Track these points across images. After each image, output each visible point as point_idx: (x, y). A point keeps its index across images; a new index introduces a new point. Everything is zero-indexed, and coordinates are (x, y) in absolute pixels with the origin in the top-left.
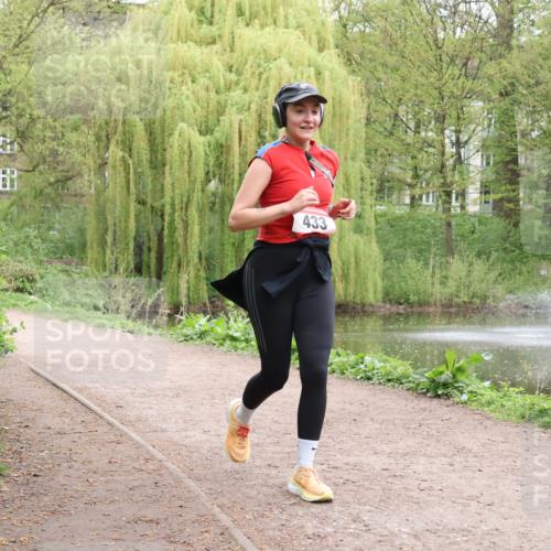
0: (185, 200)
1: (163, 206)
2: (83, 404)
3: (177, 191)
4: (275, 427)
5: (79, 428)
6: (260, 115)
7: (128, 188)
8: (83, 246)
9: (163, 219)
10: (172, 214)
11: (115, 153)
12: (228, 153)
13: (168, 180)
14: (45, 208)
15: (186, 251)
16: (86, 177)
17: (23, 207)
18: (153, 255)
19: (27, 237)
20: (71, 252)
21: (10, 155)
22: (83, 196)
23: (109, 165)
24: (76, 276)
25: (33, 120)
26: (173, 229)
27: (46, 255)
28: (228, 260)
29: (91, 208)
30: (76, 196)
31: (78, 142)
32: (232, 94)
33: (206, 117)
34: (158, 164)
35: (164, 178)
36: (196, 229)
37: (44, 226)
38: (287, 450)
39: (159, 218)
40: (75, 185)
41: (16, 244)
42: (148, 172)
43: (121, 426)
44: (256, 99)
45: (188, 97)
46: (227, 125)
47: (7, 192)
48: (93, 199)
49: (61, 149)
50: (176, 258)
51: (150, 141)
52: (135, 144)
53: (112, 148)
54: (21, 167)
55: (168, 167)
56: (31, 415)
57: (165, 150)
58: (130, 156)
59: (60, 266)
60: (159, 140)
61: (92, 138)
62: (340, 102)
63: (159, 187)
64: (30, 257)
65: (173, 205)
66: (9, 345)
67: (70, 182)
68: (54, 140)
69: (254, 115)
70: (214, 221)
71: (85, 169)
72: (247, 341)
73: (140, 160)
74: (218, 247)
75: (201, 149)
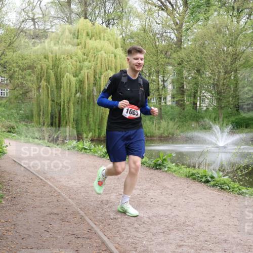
0: (68, 100)
1: (60, 102)
2: (31, 172)
3: (65, 97)
5: (30, 181)
6: (95, 71)
7: (48, 96)
8: (32, 116)
9: (60, 107)
10: (64, 105)
11: (43, 83)
12: (83, 83)
14: (18, 103)
15: (69, 118)
16: (33, 92)
17: (11, 102)
18: (57, 119)
19: (12, 113)
20: (28, 118)
21: (6, 84)
22: (32, 98)
23: (41, 88)
24: (29, 127)
25: (14, 72)
26: (64, 110)
27: (19, 119)
28: (83, 121)
29: (35, 103)
30: (29, 98)
31: (30, 80)
32: (85, 63)
33: (76, 71)
34: (59, 87)
35: (61, 92)
36: (72, 110)
37: (18, 109)
39: (59, 106)
40: (29, 95)
41: (8, 115)
42: (55, 90)
43: (46, 181)
44: (93, 65)
45: (69, 64)
46: (83, 74)
47: (5, 97)
48: (36, 100)
49: (24, 82)
50: (65, 120)
51: (56, 79)
52: (50, 80)
53: (42, 82)
54: (10, 88)
55: (62, 89)
56: (12, 176)
57: (61, 82)
58: (49, 84)
59: (24, 123)
60: (59, 79)
61: (35, 78)
62: (123, 66)
63: (59, 95)
64: (13, 120)
65: (64, 101)
66: (5, 152)
67: (27, 94)
68: (22, 79)
69: (93, 71)
70: (78, 107)
71: (33, 89)
72: (90, 150)
73: (52, 86)
74: (80, 116)
75: (74, 82)
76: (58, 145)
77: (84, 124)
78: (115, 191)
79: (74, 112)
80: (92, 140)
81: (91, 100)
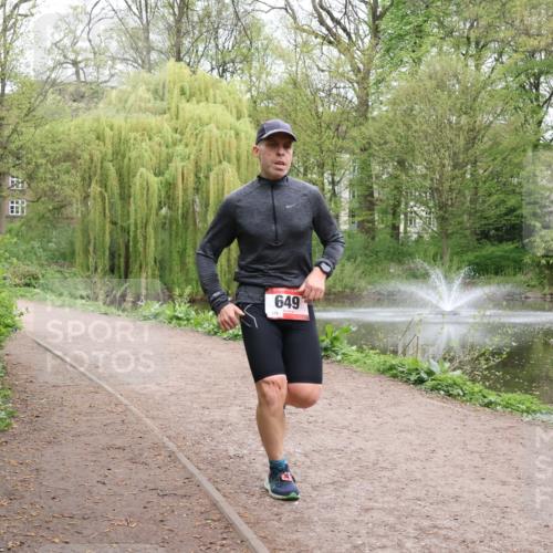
0: (144, 221)
1: (129, 226)
3: (139, 215)
4: (208, 380)
6: (197, 163)
7: (105, 213)
8: (73, 253)
9: (129, 235)
10: (135, 232)
11: (95, 188)
12: (174, 188)
13: (132, 208)
14: (46, 227)
15: (145, 257)
16: (75, 206)
17: (30, 227)
18: (122, 260)
19: (33, 248)
20: (64, 258)
21: (20, 191)
22: (72, 219)
23: (91, 198)
24: (67, 275)
25: (37, 166)
26: (136, 242)
27: (46, 260)
28: (174, 263)
29: (78, 227)
30: (67, 218)
31: (69, 182)
32: (177, 148)
33: (159, 164)
34: (125, 196)
35: (130, 206)
36: (152, 242)
37: (45, 240)
38: (216, 396)
39: (126, 234)
40: (68, 211)
41: (25, 253)
42: (119, 202)
43: (101, 382)
44: (194, 151)
45: (146, 151)
46: (174, 170)
47: (14, 217)
48: (80, 221)
49: (57, 187)
50: (138, 262)
51: (119, 180)
52: (109, 184)
53: (93, 185)
54: (29, 199)
55: (132, 199)
56: (33, 373)
57: (130, 187)
58: (106, 190)
59: (56, 268)
60: (126, 180)
61: (79, 179)
63: (126, 213)
64: (35, 262)
65: (136, 224)
66: (19, 325)
67: (63, 210)
68: (52, 180)
69: (193, 163)
70: (165, 236)
71: (74, 200)
72: (188, 320)
73: (113, 194)
74: (168, 254)
75: (156, 186)
76: (124, 310)
77: (177, 268)
78: (238, 402)
79: (156, 246)
80: (192, 301)
81: (190, 222)
